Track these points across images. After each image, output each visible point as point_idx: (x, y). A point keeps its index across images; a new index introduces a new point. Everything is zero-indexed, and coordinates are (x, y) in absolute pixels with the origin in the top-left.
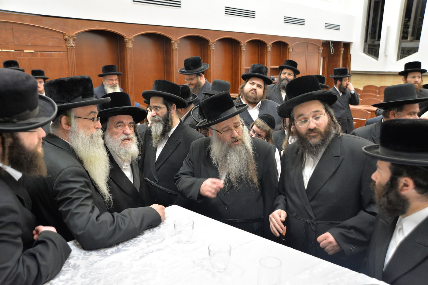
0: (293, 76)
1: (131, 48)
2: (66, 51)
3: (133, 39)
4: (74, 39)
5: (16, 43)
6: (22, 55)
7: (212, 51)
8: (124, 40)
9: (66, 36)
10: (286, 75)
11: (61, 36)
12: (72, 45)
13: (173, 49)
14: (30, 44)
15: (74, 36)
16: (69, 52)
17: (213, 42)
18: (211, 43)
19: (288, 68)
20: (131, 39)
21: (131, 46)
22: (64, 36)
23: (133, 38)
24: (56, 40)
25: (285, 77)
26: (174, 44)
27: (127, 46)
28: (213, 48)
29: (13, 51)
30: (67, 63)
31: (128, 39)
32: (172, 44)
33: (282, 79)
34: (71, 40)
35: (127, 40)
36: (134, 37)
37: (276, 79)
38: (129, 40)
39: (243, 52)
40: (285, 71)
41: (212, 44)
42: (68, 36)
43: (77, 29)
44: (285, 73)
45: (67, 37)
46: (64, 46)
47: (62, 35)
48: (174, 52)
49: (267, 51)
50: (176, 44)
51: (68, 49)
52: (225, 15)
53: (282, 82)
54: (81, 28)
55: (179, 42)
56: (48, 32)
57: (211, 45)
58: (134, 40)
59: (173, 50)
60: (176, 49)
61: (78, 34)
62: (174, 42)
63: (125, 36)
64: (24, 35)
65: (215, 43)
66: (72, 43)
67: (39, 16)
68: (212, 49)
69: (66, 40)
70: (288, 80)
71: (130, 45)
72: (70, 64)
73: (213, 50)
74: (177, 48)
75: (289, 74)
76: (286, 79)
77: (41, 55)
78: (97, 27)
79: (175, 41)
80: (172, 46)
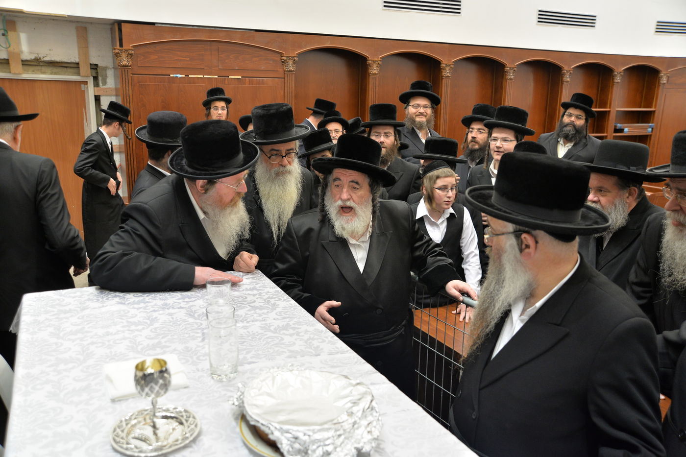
0: (584, 120)
1: (375, 74)
2: (283, 77)
3: (380, 61)
4: (294, 60)
5: (220, 67)
6: (226, 81)
7: (508, 81)
8: (366, 63)
9: (284, 56)
10: (573, 119)
11: (277, 57)
12: (291, 68)
13: (442, 77)
14: (237, 68)
15: (295, 57)
16: (286, 79)
17: (513, 66)
18: (508, 68)
19: (576, 107)
20: (377, 61)
21: (376, 72)
22: (282, 57)
23: (380, 59)
24: (271, 62)
25: (569, 122)
26: (444, 69)
27: (370, 71)
28: (511, 75)
29: (217, 77)
30: (282, 93)
31: (372, 60)
32: (441, 69)
33: (565, 124)
34: (290, 62)
35: (370, 62)
36: (382, 58)
37: (626, 130)
38: (374, 62)
39: (565, 84)
40: (571, 111)
41: (511, 69)
42: (287, 57)
43: (300, 47)
44: (570, 115)
45: (285, 58)
46: (281, 70)
47: (279, 55)
48: (444, 81)
49: (613, 82)
50: (448, 69)
51: (286, 76)
52: (537, 24)
53: (565, 129)
54: (306, 46)
55: (452, 66)
56: (262, 52)
57: (507, 72)
58: (380, 63)
59: (442, 79)
60: (448, 77)
61: (299, 54)
62: (444, 65)
63: (368, 57)
64: (231, 57)
65: (515, 69)
66: (291, 66)
67: (252, 31)
68: (508, 77)
69: (283, 62)
70: (574, 126)
71: (374, 70)
72: (286, 94)
73: (511, 79)
74: (449, 75)
75: (578, 117)
76: (572, 124)
77: (249, 82)
78: (328, 44)
79: (446, 65)
80: (442, 71)
